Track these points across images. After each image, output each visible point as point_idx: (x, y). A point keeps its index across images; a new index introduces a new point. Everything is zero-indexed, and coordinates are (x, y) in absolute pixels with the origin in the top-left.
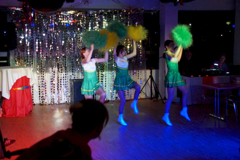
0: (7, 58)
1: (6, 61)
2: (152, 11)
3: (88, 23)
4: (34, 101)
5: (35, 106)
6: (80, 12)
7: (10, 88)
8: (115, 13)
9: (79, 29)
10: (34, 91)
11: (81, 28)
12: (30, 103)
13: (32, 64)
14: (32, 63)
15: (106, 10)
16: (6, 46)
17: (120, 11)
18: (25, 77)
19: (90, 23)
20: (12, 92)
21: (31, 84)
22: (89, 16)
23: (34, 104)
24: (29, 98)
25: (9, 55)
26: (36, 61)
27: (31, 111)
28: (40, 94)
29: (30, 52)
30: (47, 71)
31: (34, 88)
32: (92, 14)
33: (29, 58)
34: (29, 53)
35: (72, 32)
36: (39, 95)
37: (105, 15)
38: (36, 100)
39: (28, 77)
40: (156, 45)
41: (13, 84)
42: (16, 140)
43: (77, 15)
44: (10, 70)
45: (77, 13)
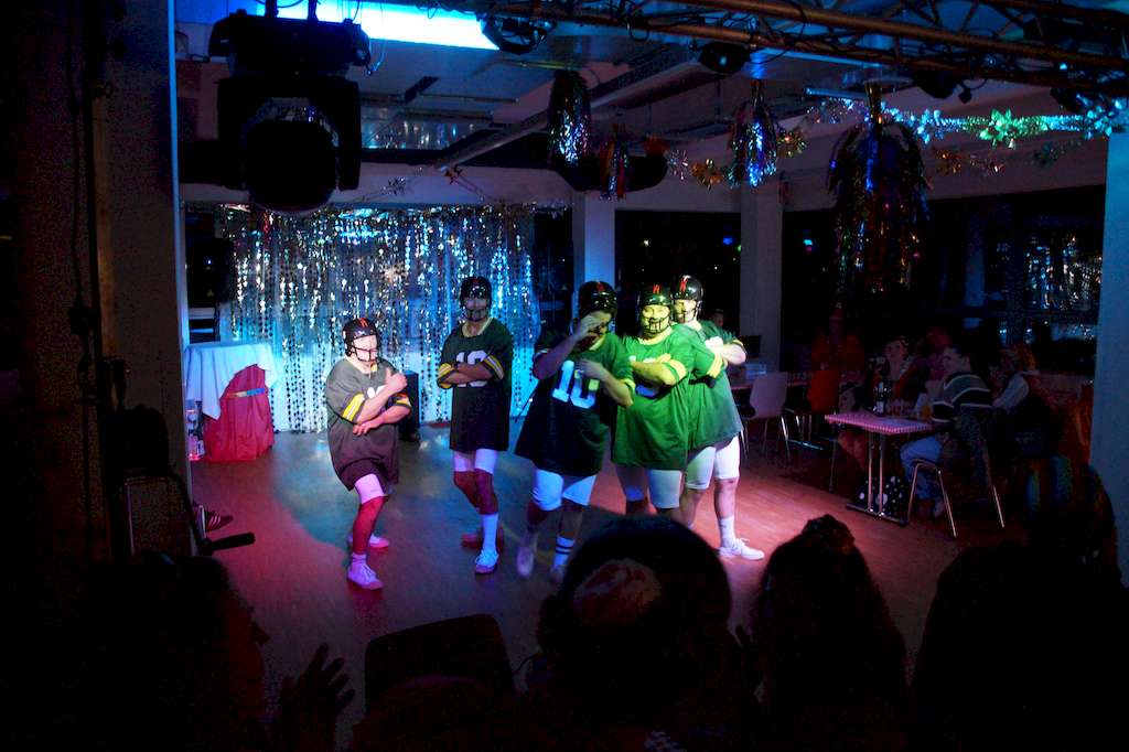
0: (213, 323)
1: (211, 330)
2: (554, 210)
3: (405, 236)
4: (275, 424)
5: (280, 435)
6: (385, 211)
7: (221, 394)
8: (468, 214)
9: (381, 252)
10: (274, 399)
11: (386, 249)
12: (267, 427)
13: (271, 335)
14: (269, 332)
15: (447, 207)
16: (210, 294)
17: (479, 210)
18: (255, 366)
19: (409, 238)
20: (226, 402)
21: (269, 383)
22: (407, 221)
23: (277, 432)
24: (265, 418)
25: (217, 314)
26: (280, 329)
27: (270, 447)
28: (289, 407)
29: (266, 306)
30: (307, 351)
31: (276, 393)
32: (413, 216)
33: (264, 321)
34: (263, 309)
35: (365, 259)
36: (287, 410)
37: (443, 219)
38: (281, 421)
39: (262, 366)
40: (564, 288)
41: (226, 384)
42: (234, 515)
43: (379, 220)
44: (219, 351)
45: (377, 215)
